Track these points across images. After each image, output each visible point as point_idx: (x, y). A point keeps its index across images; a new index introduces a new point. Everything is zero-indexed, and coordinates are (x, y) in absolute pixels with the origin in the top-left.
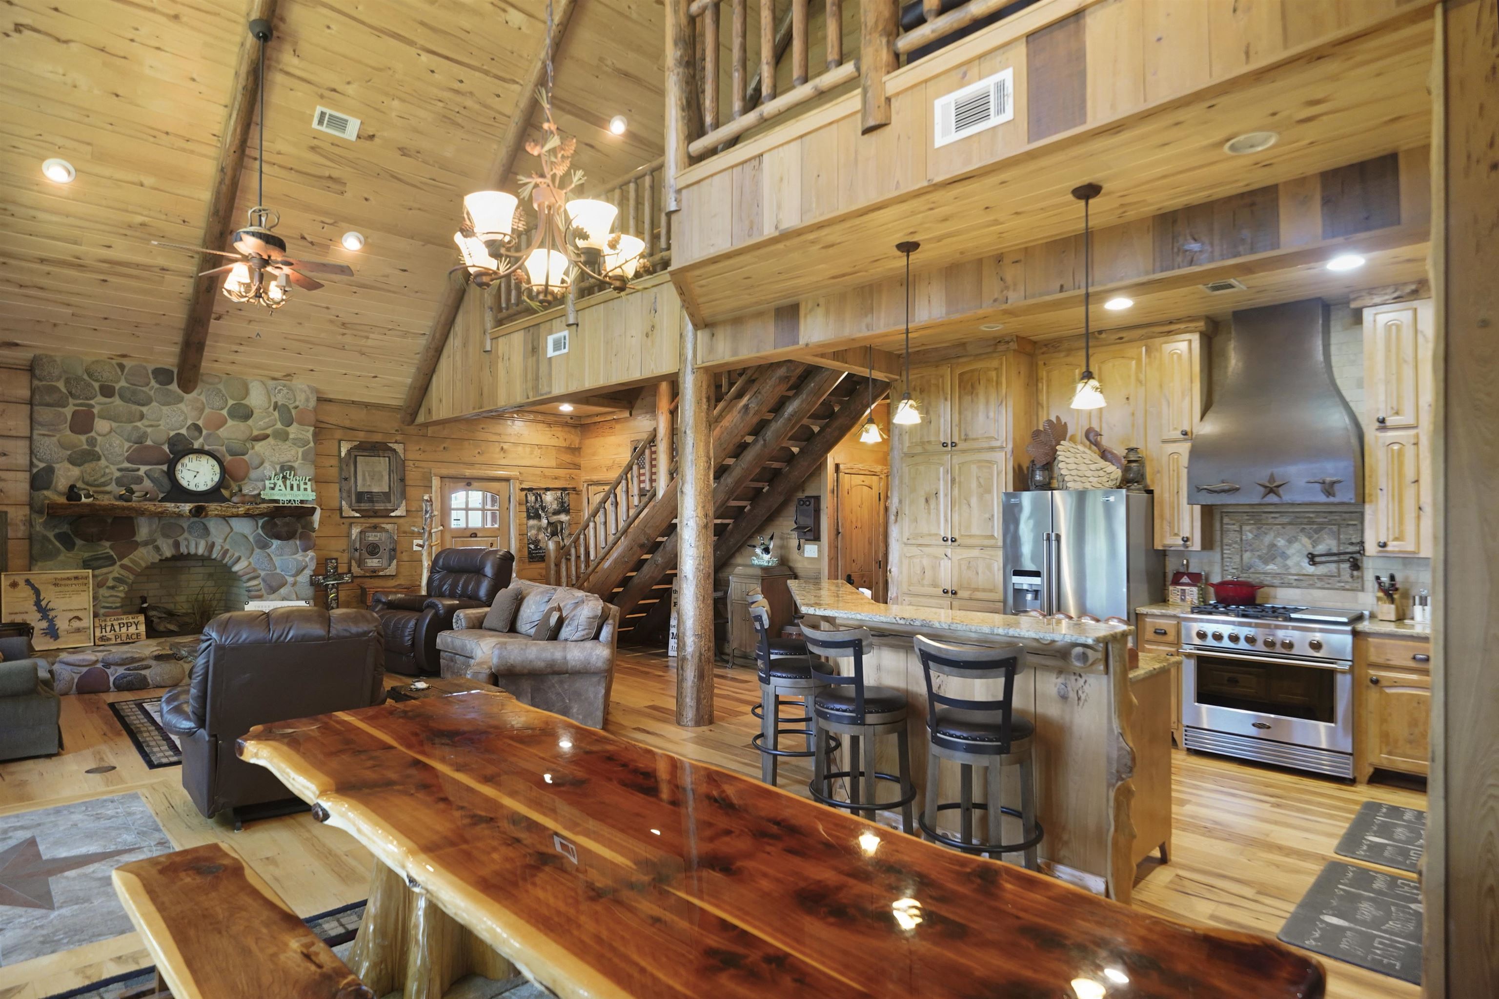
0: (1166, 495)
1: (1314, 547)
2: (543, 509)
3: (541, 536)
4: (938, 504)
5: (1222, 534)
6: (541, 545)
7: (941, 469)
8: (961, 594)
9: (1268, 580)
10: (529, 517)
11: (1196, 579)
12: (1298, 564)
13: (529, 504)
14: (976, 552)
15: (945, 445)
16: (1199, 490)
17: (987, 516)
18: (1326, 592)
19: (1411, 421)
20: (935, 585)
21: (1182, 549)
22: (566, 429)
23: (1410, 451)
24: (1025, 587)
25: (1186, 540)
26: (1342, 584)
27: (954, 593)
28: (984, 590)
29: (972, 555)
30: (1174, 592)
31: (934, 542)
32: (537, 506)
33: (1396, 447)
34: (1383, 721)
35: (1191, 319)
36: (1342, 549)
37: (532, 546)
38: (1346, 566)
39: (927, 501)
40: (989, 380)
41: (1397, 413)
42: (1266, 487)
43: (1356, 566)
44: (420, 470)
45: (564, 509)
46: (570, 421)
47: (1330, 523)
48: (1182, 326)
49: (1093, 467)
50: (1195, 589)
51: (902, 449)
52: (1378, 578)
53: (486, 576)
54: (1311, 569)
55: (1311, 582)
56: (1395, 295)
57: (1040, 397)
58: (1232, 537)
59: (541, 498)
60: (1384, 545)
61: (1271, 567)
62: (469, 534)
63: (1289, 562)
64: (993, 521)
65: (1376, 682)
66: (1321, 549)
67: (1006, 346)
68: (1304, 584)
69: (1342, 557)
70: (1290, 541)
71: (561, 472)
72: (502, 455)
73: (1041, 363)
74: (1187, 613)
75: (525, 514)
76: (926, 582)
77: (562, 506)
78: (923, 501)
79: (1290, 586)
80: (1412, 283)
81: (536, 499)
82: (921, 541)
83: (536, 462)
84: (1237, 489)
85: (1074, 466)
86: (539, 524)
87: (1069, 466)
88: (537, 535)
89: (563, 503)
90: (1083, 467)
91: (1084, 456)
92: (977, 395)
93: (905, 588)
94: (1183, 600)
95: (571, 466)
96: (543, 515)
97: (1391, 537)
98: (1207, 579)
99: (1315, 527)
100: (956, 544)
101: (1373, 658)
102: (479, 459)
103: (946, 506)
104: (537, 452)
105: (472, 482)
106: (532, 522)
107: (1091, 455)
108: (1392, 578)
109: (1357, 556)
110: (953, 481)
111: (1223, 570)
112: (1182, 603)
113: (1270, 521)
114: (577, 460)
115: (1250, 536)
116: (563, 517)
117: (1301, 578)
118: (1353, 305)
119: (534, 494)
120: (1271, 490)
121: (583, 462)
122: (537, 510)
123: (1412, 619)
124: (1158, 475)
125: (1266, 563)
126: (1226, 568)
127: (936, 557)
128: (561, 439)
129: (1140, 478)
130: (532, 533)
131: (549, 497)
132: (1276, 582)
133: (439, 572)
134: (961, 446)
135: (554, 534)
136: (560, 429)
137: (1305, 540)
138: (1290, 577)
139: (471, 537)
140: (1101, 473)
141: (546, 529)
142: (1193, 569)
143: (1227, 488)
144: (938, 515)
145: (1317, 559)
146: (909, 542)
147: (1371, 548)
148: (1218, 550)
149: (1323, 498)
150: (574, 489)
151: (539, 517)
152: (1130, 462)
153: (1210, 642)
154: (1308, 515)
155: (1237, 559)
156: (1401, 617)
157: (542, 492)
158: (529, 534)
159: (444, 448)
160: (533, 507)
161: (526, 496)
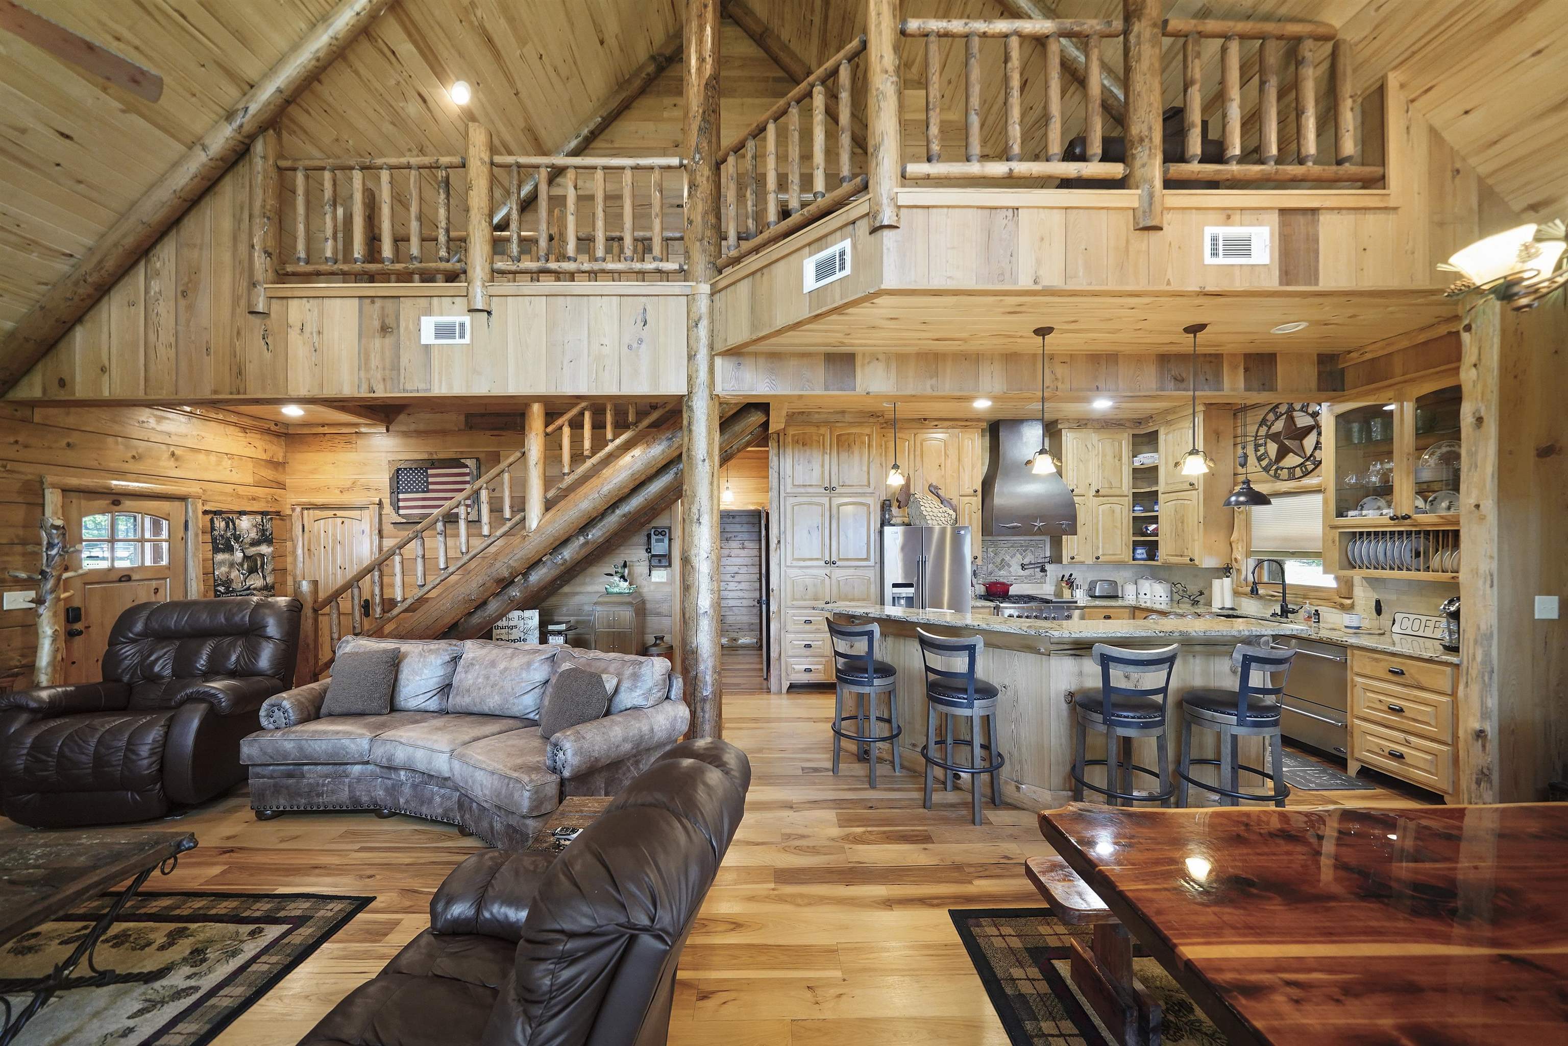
1: (1022, 560)
2: (237, 538)
3: (234, 574)
6: (234, 586)
10: (216, 550)
13: (216, 533)
14: (852, 572)
15: (825, 489)
16: (1001, 527)
20: (817, 599)
22: (267, 437)
27: (833, 604)
29: (848, 574)
31: (816, 565)
32: (229, 534)
37: (222, 589)
38: (1039, 570)
39: (809, 532)
43: (1044, 570)
44: (16, 476)
45: (265, 538)
46: (273, 428)
48: (973, 424)
54: (1022, 573)
55: (1021, 580)
59: (234, 524)
61: (1002, 573)
62: (115, 577)
63: (1014, 570)
66: (1026, 561)
70: (1012, 557)
71: (260, 492)
72: (172, 463)
75: (210, 546)
77: (263, 535)
78: (806, 532)
81: (227, 526)
83: (225, 475)
84: (1020, 527)
86: (231, 558)
88: (229, 573)
89: (264, 531)
92: (852, 451)
95: (274, 485)
96: (236, 546)
100: (834, 565)
102: (135, 466)
104: (227, 463)
105: (121, 499)
106: (220, 557)
109: (1046, 564)
114: (281, 478)
116: (265, 549)
119: (224, 519)
121: (289, 481)
122: (228, 540)
127: (818, 577)
128: (260, 449)
130: (221, 571)
131: (245, 524)
134: (839, 490)
135: (252, 570)
136: (259, 436)
137: (1018, 556)
139: (120, 581)
141: (241, 565)
143: (1014, 526)
145: (1025, 567)
146: (793, 565)
150: (278, 513)
151: (229, 549)
155: (985, 568)
157: (235, 516)
158: (217, 573)
159: (68, 445)
160: (222, 536)
161: (212, 521)
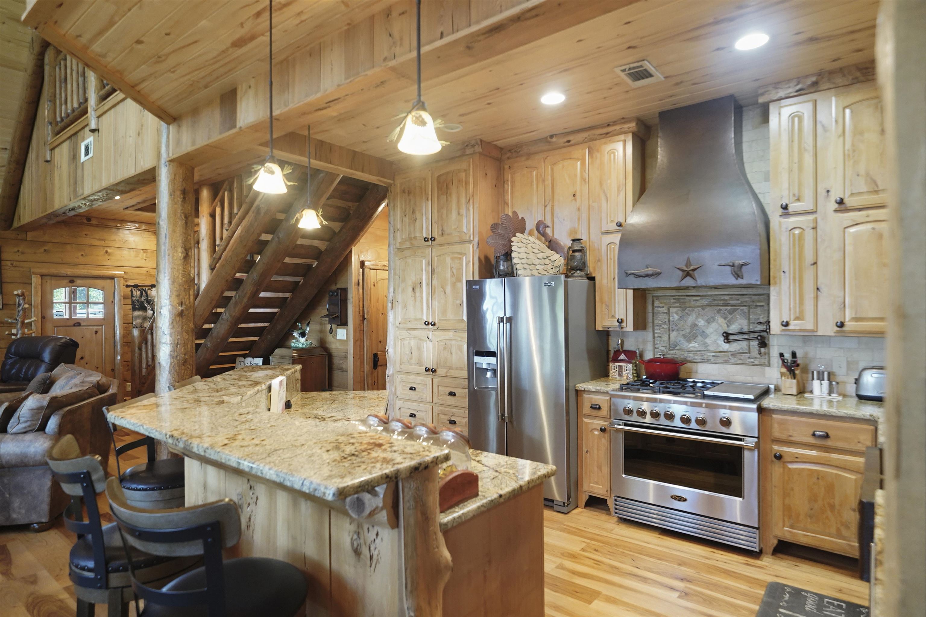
0: (605, 281)
1: (728, 326)
2: (148, 302)
4: (422, 292)
5: (653, 316)
7: (424, 261)
8: (439, 372)
9: (691, 356)
10: (134, 309)
11: (631, 355)
12: (715, 342)
13: (134, 298)
14: (451, 334)
15: (426, 240)
16: (628, 275)
17: (458, 302)
18: (739, 367)
19: (811, 207)
20: (420, 364)
21: (618, 329)
23: (809, 235)
24: (485, 366)
25: (620, 322)
26: (752, 360)
27: (434, 371)
28: (457, 369)
29: (447, 337)
30: (613, 367)
31: (419, 326)
32: (143, 299)
33: (797, 232)
34: (786, 495)
35: (624, 120)
36: (752, 328)
38: (755, 343)
39: (413, 290)
40: (460, 181)
41: (798, 200)
42: (683, 271)
43: (763, 343)
44: (19, 269)
47: (742, 304)
48: (617, 127)
49: (540, 256)
50: (630, 366)
51: (395, 245)
52: (781, 355)
53: (43, 361)
54: (726, 347)
55: (726, 358)
56: (798, 87)
57: (506, 198)
58: (661, 318)
59: (146, 293)
60: (787, 324)
61: (693, 345)
63: (708, 341)
64: (463, 306)
65: (779, 457)
66: (734, 328)
67: (472, 149)
68: (720, 360)
69: (752, 335)
70: (709, 322)
72: (107, 257)
73: (507, 167)
74: (616, 390)
75: (130, 306)
76: (413, 361)
78: (411, 290)
79: (708, 362)
80: (813, 75)
81: (142, 294)
82: (409, 325)
83: (142, 263)
84: (659, 274)
85: (525, 255)
86: (144, 314)
87: (521, 256)
88: (143, 323)
90: (532, 256)
91: (533, 246)
92: (450, 195)
93: (398, 367)
94: (620, 375)
96: (148, 307)
97: (792, 317)
98: (641, 355)
99: (729, 308)
100: (435, 327)
101: (777, 433)
102: (82, 260)
103: (428, 294)
104: (143, 255)
105: (75, 279)
106: (137, 313)
107: (540, 245)
108: (794, 355)
109: (764, 334)
110: (433, 271)
111: (655, 348)
112: (619, 378)
113: (693, 303)
115: (676, 317)
117: (718, 354)
118: (761, 100)
119: (139, 290)
120: (688, 274)
122: (142, 303)
123: (811, 392)
124: (599, 263)
125: (689, 341)
126: (657, 346)
127: (421, 340)
129: (582, 267)
130: (137, 322)
132: (698, 358)
133: (11, 358)
134: (439, 240)
137: (721, 321)
138: (709, 354)
139: (74, 325)
140: (547, 261)
142: (627, 347)
143: (650, 272)
144: (422, 302)
145: (731, 338)
146: (401, 326)
147: (775, 327)
148: (650, 330)
149: (732, 281)
151: (144, 309)
152: (574, 251)
153: (635, 418)
154: (723, 298)
155: (666, 338)
156: (802, 391)
157: (147, 288)
158: (134, 323)
159: (45, 250)
160: (138, 300)
161: (132, 291)
